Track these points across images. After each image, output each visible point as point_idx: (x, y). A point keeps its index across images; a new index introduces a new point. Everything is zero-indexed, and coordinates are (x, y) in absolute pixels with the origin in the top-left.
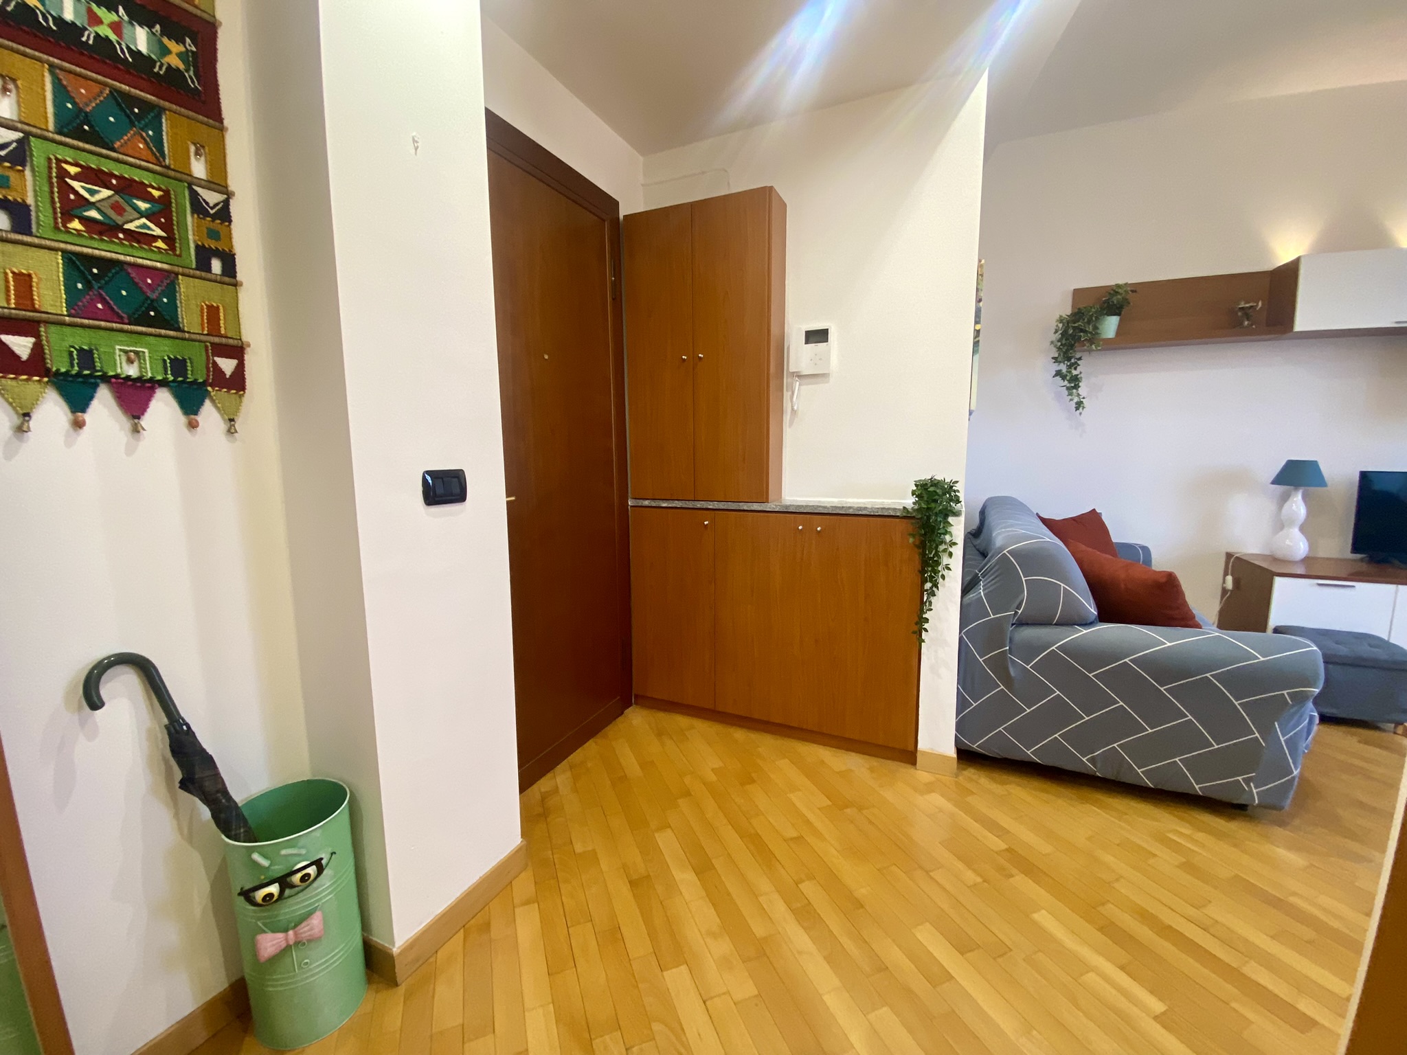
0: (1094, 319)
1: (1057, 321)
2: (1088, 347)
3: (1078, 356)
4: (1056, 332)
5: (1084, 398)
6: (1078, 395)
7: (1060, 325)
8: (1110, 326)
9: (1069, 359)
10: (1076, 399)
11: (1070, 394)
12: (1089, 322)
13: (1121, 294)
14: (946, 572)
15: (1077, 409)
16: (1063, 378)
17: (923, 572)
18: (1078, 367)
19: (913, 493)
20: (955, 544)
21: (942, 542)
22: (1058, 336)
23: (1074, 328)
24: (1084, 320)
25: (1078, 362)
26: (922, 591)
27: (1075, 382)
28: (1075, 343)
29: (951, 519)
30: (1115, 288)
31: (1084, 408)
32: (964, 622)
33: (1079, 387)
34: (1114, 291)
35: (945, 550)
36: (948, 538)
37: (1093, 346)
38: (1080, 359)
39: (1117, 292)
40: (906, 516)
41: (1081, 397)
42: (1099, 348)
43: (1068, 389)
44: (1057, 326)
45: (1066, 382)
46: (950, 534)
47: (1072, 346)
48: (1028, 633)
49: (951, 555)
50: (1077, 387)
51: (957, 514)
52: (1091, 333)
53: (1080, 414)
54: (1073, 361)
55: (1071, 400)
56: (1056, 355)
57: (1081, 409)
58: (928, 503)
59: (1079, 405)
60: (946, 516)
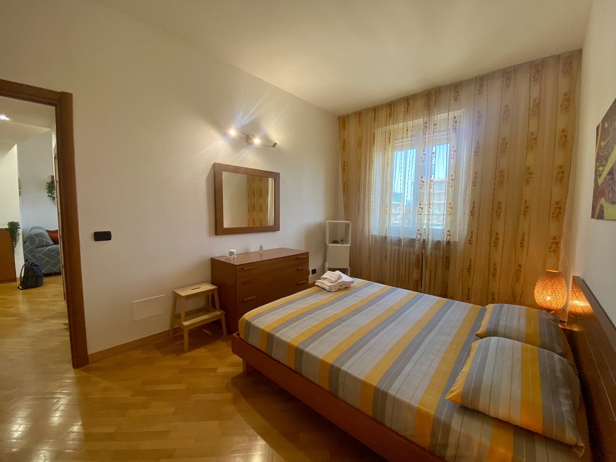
7: (48, 184)
11: (53, 201)
14: (18, 240)
16: (50, 197)
17: (12, 240)
19: (8, 225)
20: (20, 234)
21: (17, 234)
22: (47, 187)
23: (52, 186)
26: (13, 244)
29: (18, 229)
32: (24, 250)
35: (17, 236)
36: (18, 233)
40: (6, 229)
46: (18, 232)
47: (51, 190)
48: (40, 249)
49: (19, 236)
51: (19, 228)
54: (52, 193)
56: (48, 191)
58: (12, 226)
60: (17, 229)
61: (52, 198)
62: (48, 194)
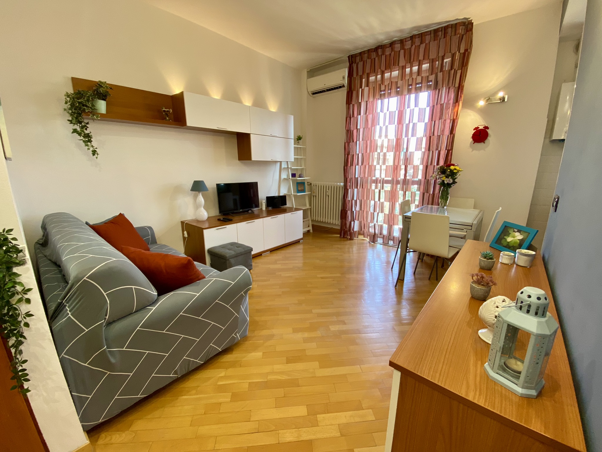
0: (91, 99)
1: (65, 95)
2: (92, 116)
3: (86, 121)
4: (66, 103)
5: (96, 148)
6: (92, 146)
7: (68, 99)
8: (102, 106)
9: (80, 123)
10: (91, 149)
11: (87, 145)
12: (88, 100)
13: (104, 88)
15: (94, 155)
16: (80, 134)
18: (88, 129)
22: (68, 106)
23: (79, 103)
24: (84, 99)
25: (87, 125)
27: (88, 139)
28: (82, 113)
30: (99, 83)
31: (98, 154)
33: (92, 141)
34: (99, 85)
37: (95, 117)
38: (88, 123)
39: (101, 86)
41: (95, 148)
42: (99, 118)
43: (84, 141)
44: (66, 99)
45: (82, 138)
47: (80, 115)
48: (118, 327)
50: (90, 141)
52: (91, 108)
53: (97, 158)
54: (83, 124)
55: (89, 149)
56: (70, 119)
57: (96, 155)
59: (94, 152)
61: (84, 137)
62: (72, 127)
